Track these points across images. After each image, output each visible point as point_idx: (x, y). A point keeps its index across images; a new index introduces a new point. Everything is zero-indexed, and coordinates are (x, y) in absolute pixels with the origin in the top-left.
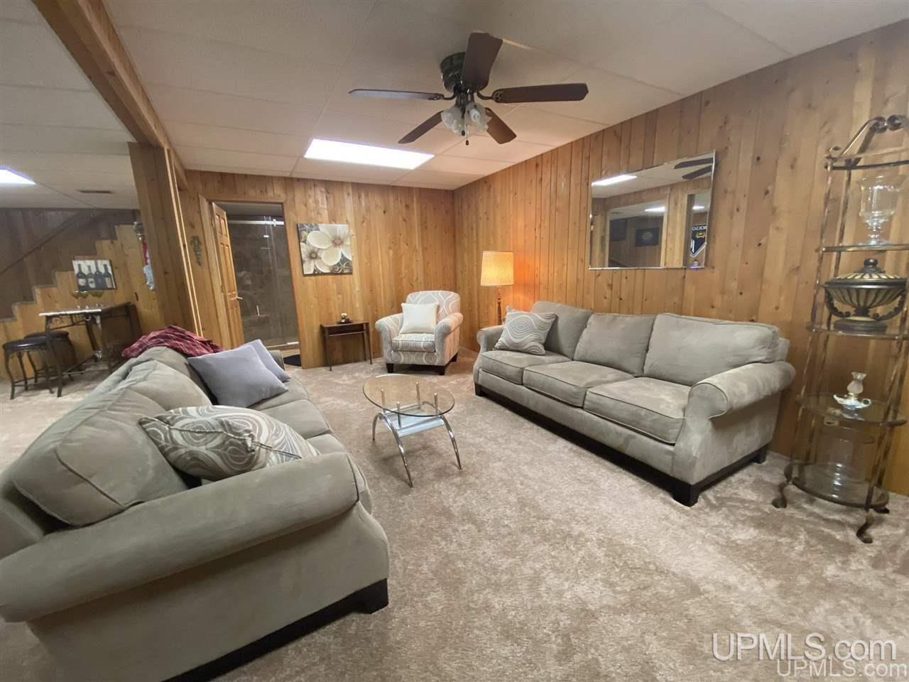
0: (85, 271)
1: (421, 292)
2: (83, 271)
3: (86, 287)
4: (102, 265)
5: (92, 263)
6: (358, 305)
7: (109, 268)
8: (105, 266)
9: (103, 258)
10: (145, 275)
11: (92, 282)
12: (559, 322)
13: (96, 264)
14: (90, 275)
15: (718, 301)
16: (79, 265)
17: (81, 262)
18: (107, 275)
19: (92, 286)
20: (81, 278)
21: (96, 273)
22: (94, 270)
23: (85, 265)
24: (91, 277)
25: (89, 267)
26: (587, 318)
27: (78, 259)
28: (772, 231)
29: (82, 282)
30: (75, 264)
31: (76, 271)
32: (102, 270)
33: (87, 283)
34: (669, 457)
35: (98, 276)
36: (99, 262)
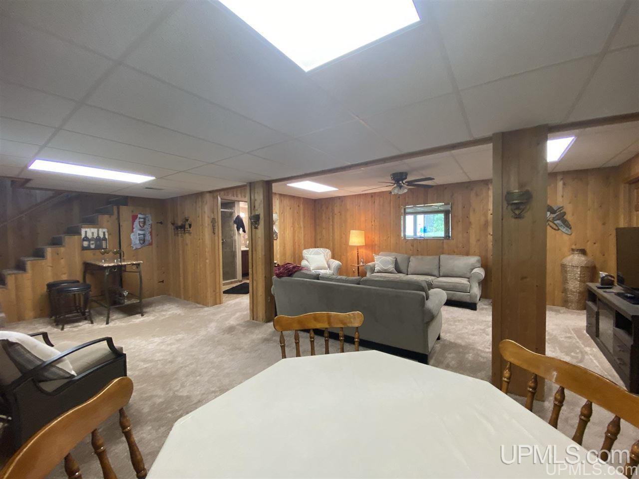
0: (89, 236)
1: (311, 249)
2: (88, 236)
3: (88, 248)
4: (102, 232)
5: (95, 230)
6: (278, 257)
7: (106, 234)
8: (104, 233)
9: (103, 228)
10: (131, 239)
11: (93, 244)
12: (398, 260)
13: (98, 231)
14: (93, 239)
15: (456, 250)
16: (86, 232)
17: (88, 230)
18: (104, 239)
19: (93, 246)
20: (86, 241)
21: (96, 238)
22: (95, 235)
23: (89, 232)
24: (93, 240)
25: (93, 233)
26: (409, 258)
27: (84, 228)
28: (470, 228)
29: (86, 244)
30: (83, 231)
31: (83, 235)
32: (101, 236)
33: (89, 245)
34: (469, 297)
35: (98, 239)
36: (100, 230)
